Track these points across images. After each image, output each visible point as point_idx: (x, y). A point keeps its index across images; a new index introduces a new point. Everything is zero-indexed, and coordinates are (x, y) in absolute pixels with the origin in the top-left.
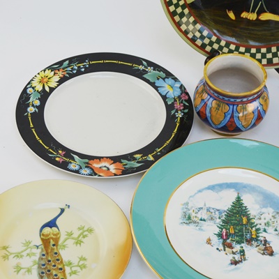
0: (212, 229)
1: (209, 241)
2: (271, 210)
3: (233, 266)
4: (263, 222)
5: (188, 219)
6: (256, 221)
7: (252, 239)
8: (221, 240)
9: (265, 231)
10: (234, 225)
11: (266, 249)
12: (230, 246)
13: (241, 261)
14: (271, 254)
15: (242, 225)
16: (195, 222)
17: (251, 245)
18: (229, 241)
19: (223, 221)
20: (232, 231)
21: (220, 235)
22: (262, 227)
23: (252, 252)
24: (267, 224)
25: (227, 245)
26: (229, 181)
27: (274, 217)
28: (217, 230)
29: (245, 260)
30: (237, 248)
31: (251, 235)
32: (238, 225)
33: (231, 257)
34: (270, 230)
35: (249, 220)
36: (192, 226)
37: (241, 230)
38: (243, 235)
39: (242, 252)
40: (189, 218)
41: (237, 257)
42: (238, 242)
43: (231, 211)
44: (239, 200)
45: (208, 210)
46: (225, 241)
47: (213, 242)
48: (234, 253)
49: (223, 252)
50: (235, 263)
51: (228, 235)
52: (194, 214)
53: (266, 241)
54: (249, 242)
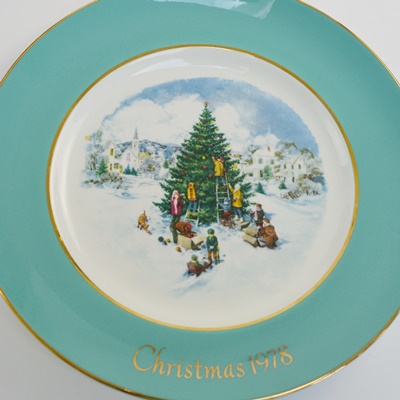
0: (150, 192)
1: (143, 223)
2: (273, 139)
3: (193, 279)
4: (256, 168)
5: (100, 172)
6: (241, 168)
7: (233, 211)
8: (169, 219)
9: (260, 190)
10: (197, 179)
11: (262, 232)
12: (188, 232)
13: (209, 266)
14: (273, 243)
15: (213, 178)
16: (114, 179)
17: (231, 225)
18: (184, 219)
19: (175, 173)
20: (192, 196)
21: (166, 207)
22: (254, 181)
23: (233, 241)
24: (265, 174)
25: (181, 230)
26: (187, 76)
27: (279, 155)
28: (160, 195)
29: (218, 261)
30: (202, 233)
31: (232, 201)
32: (204, 181)
33: (187, 256)
34: (272, 186)
35: (227, 165)
36: (108, 189)
37: (210, 192)
38: (213, 203)
39: (213, 243)
40: (103, 170)
41: (202, 256)
42: (205, 221)
43: (190, 146)
44: (207, 118)
45: (143, 148)
46: (176, 218)
47: (151, 224)
48: (195, 247)
49: (172, 247)
50: (197, 269)
51: (183, 205)
52: (112, 160)
53: (261, 214)
54: (227, 218)
